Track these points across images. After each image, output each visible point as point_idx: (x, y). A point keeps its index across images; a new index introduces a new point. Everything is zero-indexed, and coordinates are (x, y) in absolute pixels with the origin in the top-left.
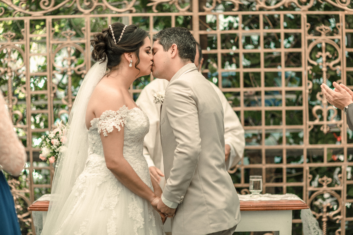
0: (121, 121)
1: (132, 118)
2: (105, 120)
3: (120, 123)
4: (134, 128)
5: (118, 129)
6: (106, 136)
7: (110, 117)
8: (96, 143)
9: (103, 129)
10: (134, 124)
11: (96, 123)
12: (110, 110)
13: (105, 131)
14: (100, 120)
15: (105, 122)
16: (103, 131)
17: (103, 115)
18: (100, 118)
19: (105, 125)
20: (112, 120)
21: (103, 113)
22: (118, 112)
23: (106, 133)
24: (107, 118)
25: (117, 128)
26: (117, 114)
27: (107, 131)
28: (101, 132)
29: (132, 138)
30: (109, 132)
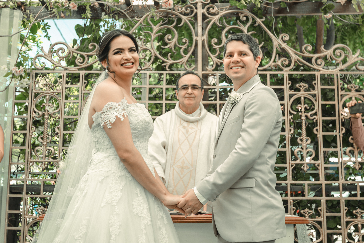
0: (123, 112)
1: (134, 111)
2: (108, 112)
3: (123, 113)
4: (136, 122)
5: (121, 119)
6: (110, 128)
7: (112, 109)
8: (99, 140)
9: (106, 121)
10: (136, 118)
11: (98, 117)
12: (112, 102)
13: (109, 122)
14: (102, 113)
15: (108, 114)
16: (107, 123)
17: (106, 108)
18: (103, 111)
19: (108, 117)
20: (114, 111)
21: (106, 105)
22: (120, 103)
23: (110, 125)
24: (110, 110)
25: (119, 118)
26: (119, 105)
27: (111, 123)
28: (104, 124)
29: (135, 133)
30: (112, 123)
